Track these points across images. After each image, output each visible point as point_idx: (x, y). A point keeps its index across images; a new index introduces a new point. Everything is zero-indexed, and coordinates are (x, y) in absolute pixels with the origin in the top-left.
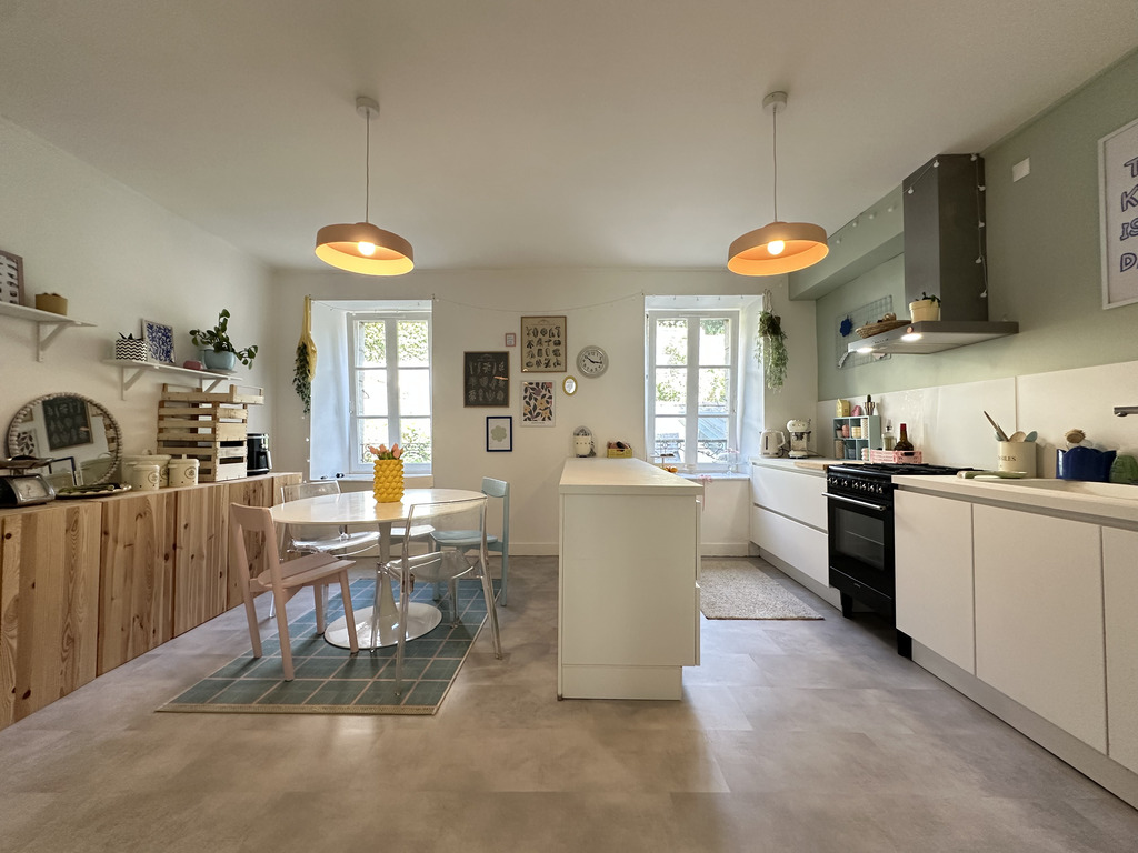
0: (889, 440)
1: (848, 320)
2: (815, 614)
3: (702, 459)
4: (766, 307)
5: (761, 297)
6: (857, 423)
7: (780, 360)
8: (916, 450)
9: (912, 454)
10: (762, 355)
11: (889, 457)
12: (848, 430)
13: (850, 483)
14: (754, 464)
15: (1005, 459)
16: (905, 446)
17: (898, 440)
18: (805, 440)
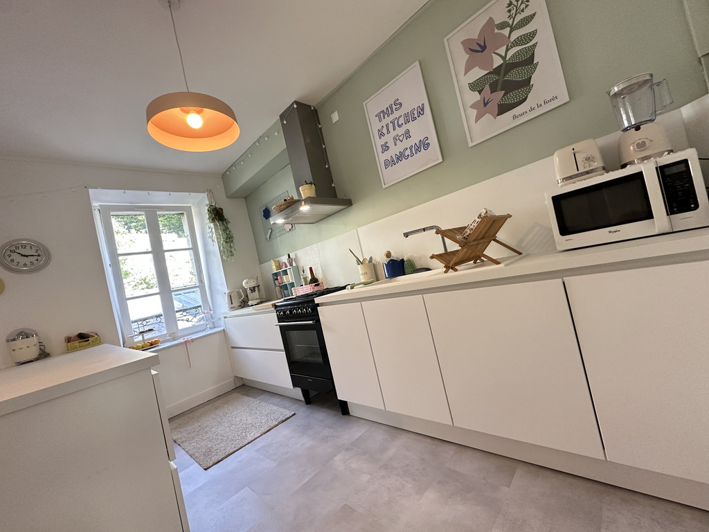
0: (305, 279)
1: (266, 209)
2: (289, 414)
3: (182, 325)
4: (211, 202)
5: (205, 194)
6: (285, 273)
7: (229, 239)
8: (320, 282)
9: (318, 285)
10: (214, 236)
11: (308, 289)
12: (281, 278)
13: (291, 312)
14: (225, 317)
15: (362, 274)
16: (314, 280)
17: (310, 278)
18: (257, 292)
